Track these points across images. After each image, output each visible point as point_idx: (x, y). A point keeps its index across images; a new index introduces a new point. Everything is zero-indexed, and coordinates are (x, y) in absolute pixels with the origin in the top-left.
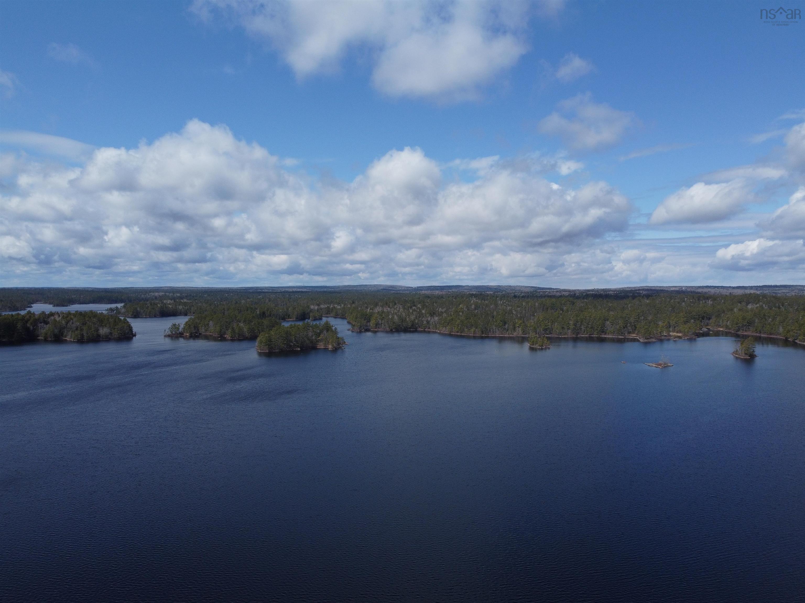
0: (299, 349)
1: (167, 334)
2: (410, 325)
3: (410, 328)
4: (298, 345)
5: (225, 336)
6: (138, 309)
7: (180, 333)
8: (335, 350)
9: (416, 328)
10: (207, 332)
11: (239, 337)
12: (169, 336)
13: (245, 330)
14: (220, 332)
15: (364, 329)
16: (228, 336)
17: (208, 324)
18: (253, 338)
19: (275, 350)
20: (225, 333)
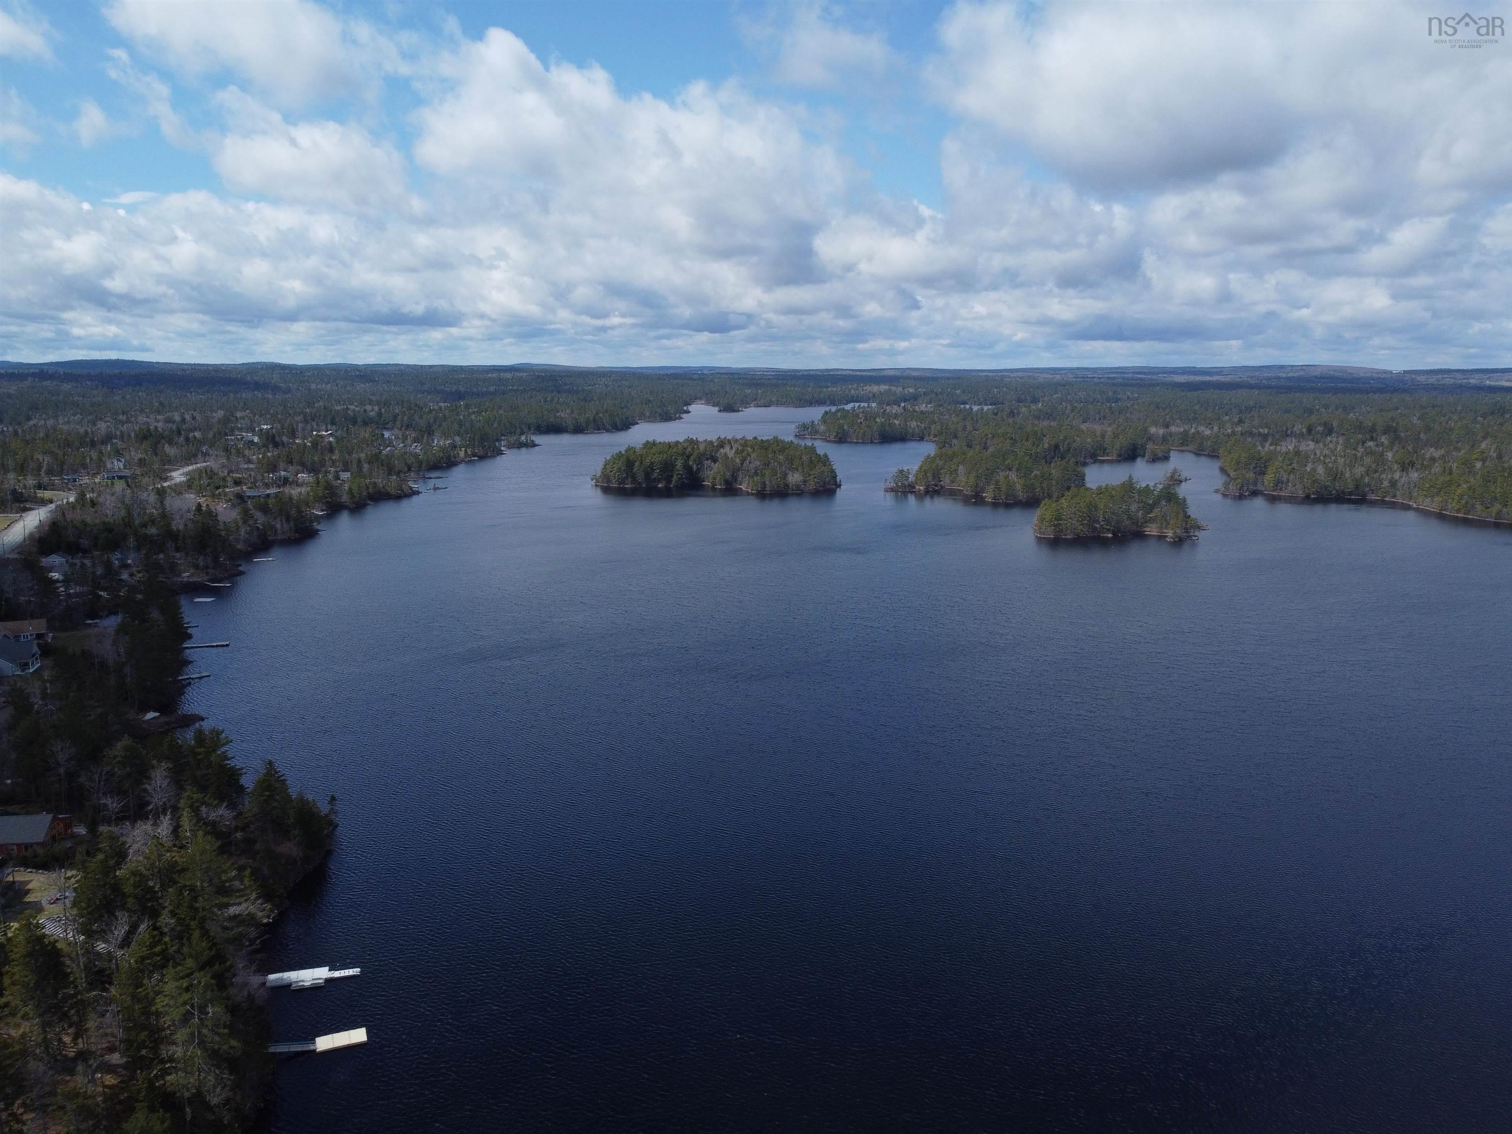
0: (1110, 535)
1: (889, 487)
2: (1351, 486)
3: (1351, 494)
4: (1109, 527)
5: (984, 495)
6: (846, 427)
7: (909, 485)
8: (1178, 542)
9: (1364, 495)
10: (954, 484)
11: (1006, 499)
12: (892, 490)
13: (1018, 487)
14: (976, 486)
15: (1250, 492)
16: (988, 496)
17: (956, 470)
18: (1031, 503)
19: (1066, 535)
20: (983, 491)
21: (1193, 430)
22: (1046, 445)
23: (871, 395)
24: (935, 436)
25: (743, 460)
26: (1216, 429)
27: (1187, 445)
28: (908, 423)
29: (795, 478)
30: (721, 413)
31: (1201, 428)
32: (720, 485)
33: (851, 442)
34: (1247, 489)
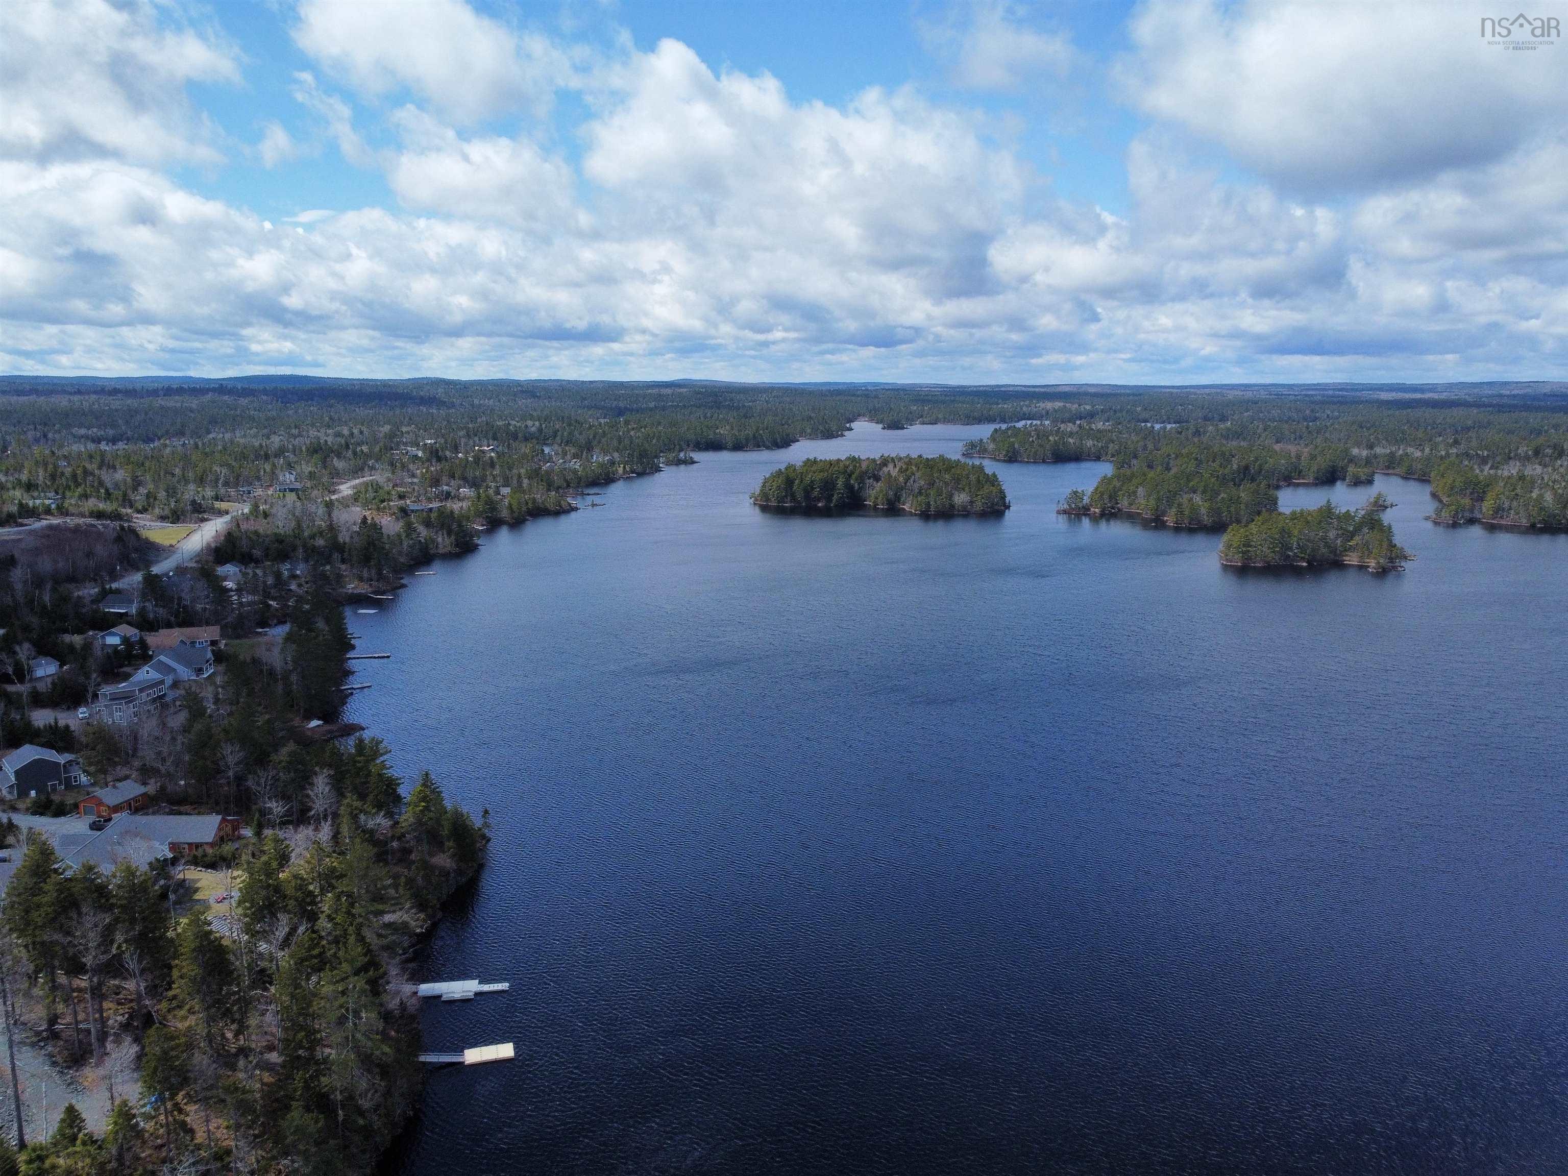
0: (1305, 564)
1: (1062, 508)
4: (1303, 555)
5: (1165, 518)
6: (1016, 446)
7: (1083, 507)
8: (1383, 573)
10: (1132, 507)
11: (1190, 524)
12: (1065, 512)
13: (1203, 511)
14: (1157, 510)
15: (1465, 520)
16: (1170, 519)
17: (1135, 493)
18: (1217, 528)
19: (1254, 563)
20: (1164, 513)
21: (1401, 452)
22: (1235, 467)
23: (1044, 412)
24: (1113, 456)
25: (907, 480)
26: (1427, 450)
27: (1394, 468)
28: (1084, 442)
29: (961, 498)
30: (886, 430)
31: (1410, 450)
32: (883, 504)
33: (1021, 462)
34: (1463, 517)
